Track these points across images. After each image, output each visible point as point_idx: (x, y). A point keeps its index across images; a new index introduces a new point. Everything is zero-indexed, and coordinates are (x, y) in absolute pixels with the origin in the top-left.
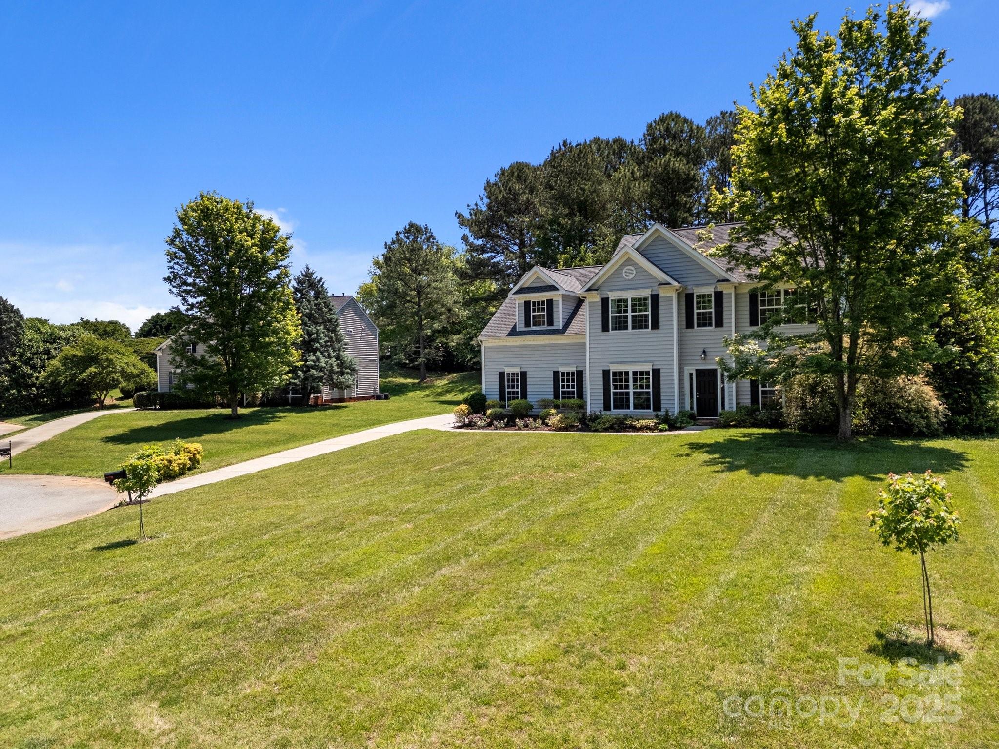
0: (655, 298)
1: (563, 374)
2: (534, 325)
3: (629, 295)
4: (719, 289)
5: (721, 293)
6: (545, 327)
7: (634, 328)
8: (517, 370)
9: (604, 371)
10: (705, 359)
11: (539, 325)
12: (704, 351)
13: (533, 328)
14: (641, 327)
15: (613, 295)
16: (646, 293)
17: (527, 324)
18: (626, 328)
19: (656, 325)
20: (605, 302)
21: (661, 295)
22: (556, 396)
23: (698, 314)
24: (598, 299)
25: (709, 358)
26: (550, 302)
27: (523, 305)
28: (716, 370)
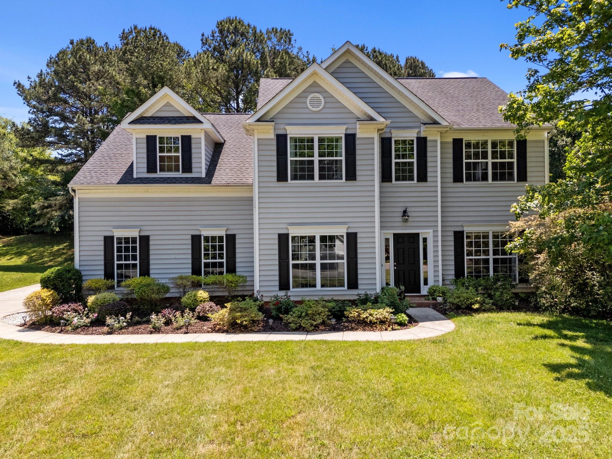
0: (351, 139)
1: (207, 239)
2: (161, 170)
3: (315, 133)
4: (423, 135)
5: (425, 139)
6: (179, 174)
7: (321, 177)
8: (134, 233)
9: (280, 235)
10: (406, 221)
11: (170, 170)
12: (405, 212)
13: (159, 174)
14: (330, 178)
15: (293, 132)
16: (339, 132)
17: (151, 168)
18: (312, 177)
19: (351, 175)
20: (281, 139)
21: (358, 136)
22: (196, 271)
23: (396, 163)
24: (272, 136)
25: (410, 219)
26: (187, 140)
27: (145, 141)
28: (418, 235)
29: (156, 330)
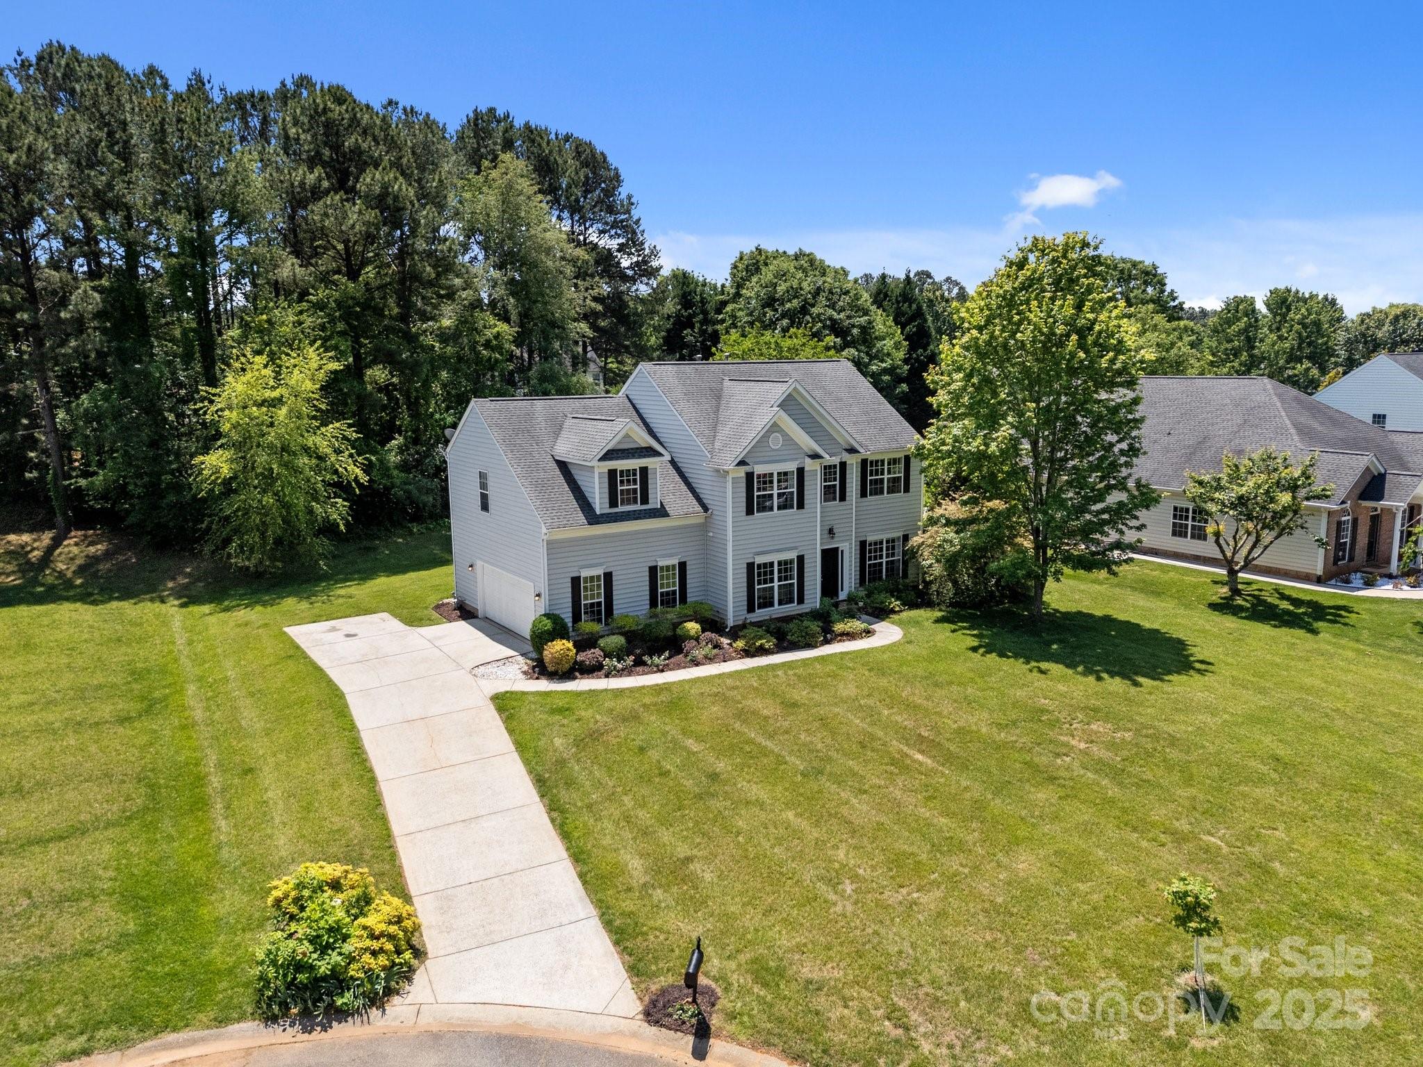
0: (801, 471)
1: (662, 568)
2: (622, 504)
3: (775, 468)
4: (844, 459)
5: (845, 462)
6: (638, 507)
7: (779, 508)
8: (599, 571)
9: (747, 565)
10: (830, 537)
11: (630, 504)
12: (830, 529)
13: (620, 509)
14: (786, 508)
15: (759, 469)
16: (791, 467)
17: (613, 503)
18: (771, 509)
19: (801, 505)
20: (750, 476)
21: (807, 469)
22: (653, 600)
23: (825, 487)
24: (743, 475)
25: (834, 535)
26: (644, 471)
27: (606, 475)
28: (837, 549)
29: (696, 663)
